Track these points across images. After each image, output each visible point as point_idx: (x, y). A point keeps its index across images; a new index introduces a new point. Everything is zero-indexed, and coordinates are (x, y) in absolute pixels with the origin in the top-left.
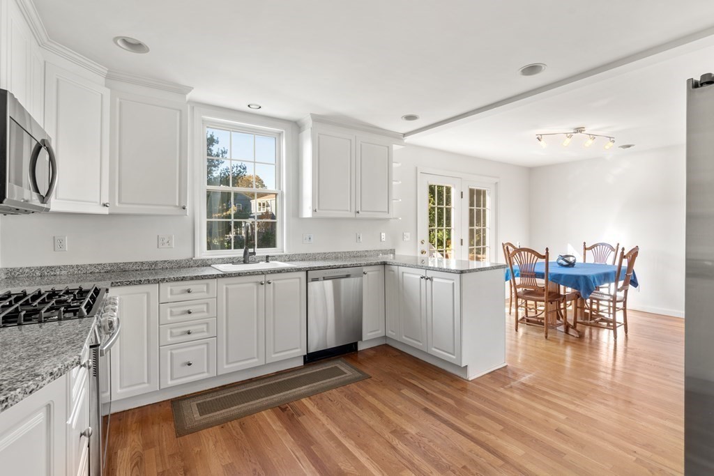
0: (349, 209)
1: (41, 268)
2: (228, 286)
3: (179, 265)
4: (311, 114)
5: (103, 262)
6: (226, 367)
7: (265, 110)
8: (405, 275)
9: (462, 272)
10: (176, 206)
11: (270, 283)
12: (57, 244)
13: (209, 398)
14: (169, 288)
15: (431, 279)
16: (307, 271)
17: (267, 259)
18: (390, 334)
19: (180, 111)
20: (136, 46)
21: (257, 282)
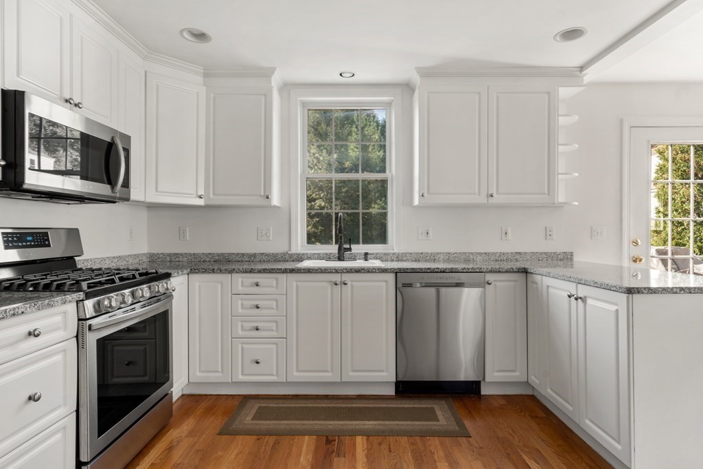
0: (477, 192)
1: (170, 254)
2: (299, 283)
3: (276, 258)
4: (415, 68)
5: (213, 252)
6: (295, 374)
7: (361, 77)
8: (551, 290)
9: (630, 291)
10: (262, 196)
11: (345, 284)
12: (181, 234)
13: (272, 404)
14: (240, 280)
15: (584, 299)
16: (396, 273)
17: (366, 256)
18: (534, 380)
19: (265, 95)
20: (201, 36)
21: (331, 282)
